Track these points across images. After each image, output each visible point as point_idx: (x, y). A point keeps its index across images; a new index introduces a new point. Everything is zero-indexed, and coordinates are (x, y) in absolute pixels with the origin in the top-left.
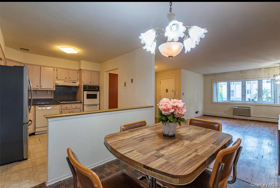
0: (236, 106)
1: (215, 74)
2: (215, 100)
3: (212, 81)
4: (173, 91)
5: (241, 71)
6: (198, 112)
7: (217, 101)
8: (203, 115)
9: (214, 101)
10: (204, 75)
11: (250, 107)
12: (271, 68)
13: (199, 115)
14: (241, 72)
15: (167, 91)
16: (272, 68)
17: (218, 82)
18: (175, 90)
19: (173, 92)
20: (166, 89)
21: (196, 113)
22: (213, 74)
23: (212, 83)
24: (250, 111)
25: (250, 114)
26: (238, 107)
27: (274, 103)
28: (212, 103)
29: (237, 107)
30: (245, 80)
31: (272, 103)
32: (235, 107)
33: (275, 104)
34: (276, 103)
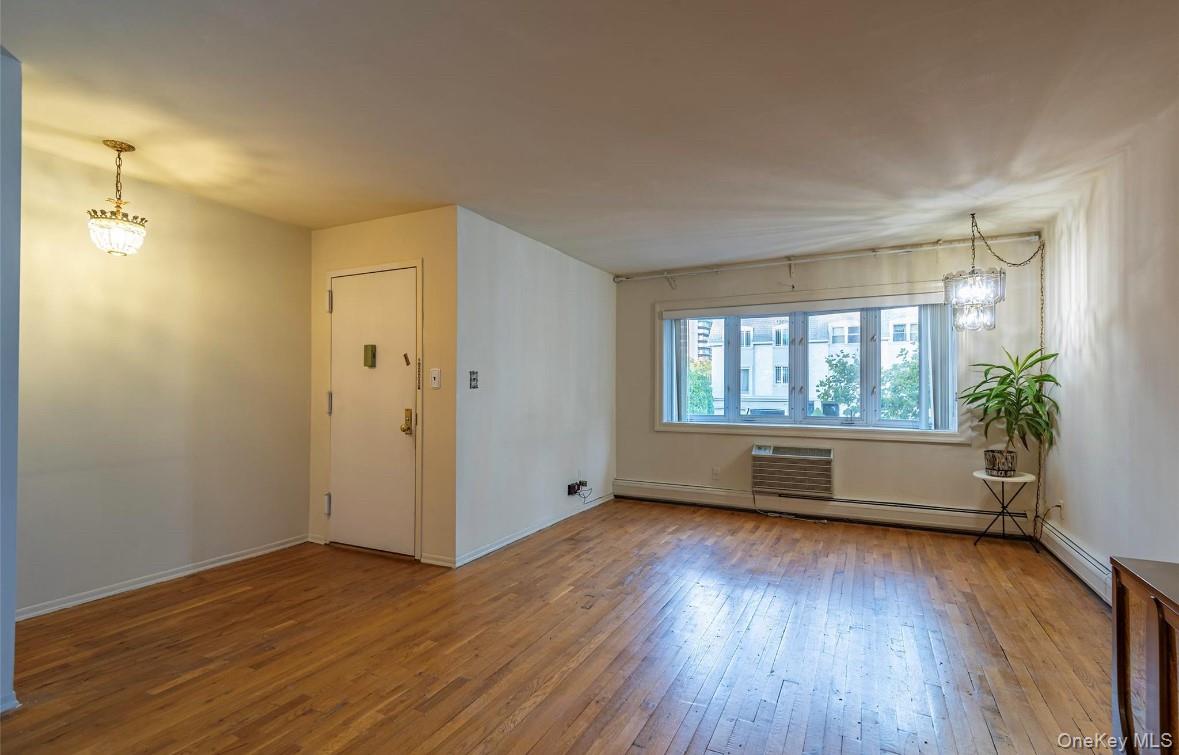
0: (766, 447)
1: (669, 271)
2: (669, 416)
3: (658, 309)
4: (405, 356)
5: (788, 258)
6: (583, 484)
7: (679, 418)
8: (613, 497)
9: (665, 421)
10: (617, 276)
11: (828, 452)
12: (920, 245)
13: (588, 500)
14: (790, 266)
15: (371, 356)
16: (926, 248)
17: (685, 318)
18: (420, 356)
19: (408, 363)
20: (366, 347)
21: (572, 490)
22: (661, 272)
23: (657, 320)
24: (829, 470)
25: (828, 489)
26: (777, 449)
27: (936, 427)
28: (657, 428)
29: (768, 453)
30: (805, 307)
31: (923, 428)
32: (760, 448)
33: (940, 431)
34: (942, 428)
